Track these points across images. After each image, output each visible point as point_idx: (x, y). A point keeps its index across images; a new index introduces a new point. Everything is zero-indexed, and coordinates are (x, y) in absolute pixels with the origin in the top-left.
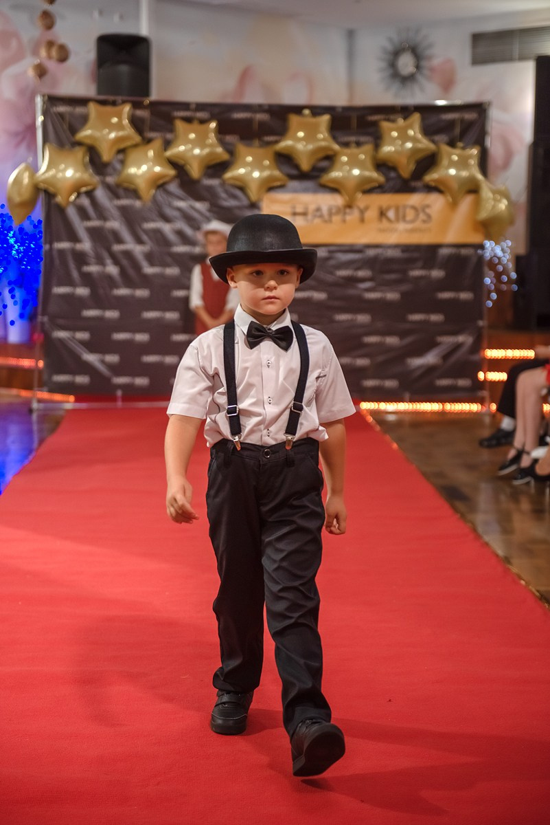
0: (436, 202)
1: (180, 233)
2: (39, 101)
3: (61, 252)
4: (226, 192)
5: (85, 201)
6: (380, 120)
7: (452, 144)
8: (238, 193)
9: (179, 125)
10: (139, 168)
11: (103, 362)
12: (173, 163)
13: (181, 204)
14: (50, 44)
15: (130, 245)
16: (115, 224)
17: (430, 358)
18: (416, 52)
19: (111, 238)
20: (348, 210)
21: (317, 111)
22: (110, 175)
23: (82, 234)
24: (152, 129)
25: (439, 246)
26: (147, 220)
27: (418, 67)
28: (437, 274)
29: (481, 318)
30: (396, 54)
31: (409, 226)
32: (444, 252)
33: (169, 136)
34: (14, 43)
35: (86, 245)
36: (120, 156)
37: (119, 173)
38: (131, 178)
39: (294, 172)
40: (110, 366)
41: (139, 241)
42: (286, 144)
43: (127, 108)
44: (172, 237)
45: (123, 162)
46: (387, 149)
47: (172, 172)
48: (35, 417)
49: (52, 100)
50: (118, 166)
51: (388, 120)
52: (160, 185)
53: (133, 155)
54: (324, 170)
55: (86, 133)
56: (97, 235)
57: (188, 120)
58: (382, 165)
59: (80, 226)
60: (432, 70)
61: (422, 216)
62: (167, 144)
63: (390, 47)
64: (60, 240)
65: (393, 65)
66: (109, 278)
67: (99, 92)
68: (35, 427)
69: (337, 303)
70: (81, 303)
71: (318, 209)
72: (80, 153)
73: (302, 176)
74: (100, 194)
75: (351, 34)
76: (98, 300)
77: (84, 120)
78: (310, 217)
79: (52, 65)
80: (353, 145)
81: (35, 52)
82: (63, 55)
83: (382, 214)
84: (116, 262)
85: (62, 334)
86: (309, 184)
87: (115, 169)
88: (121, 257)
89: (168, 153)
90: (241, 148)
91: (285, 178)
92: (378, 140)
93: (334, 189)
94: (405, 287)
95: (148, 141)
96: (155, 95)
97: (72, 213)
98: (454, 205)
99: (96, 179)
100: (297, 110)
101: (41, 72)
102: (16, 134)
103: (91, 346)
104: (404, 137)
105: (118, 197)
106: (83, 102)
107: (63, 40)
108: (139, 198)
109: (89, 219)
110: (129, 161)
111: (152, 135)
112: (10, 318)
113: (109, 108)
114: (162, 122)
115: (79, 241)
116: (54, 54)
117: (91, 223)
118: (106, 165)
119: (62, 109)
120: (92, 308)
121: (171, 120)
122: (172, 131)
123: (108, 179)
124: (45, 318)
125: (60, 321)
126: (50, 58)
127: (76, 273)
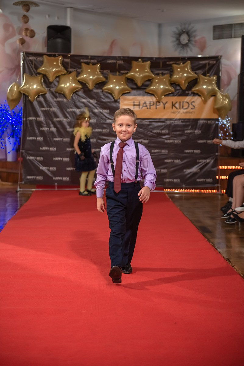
0: (197, 100)
2: (21, 54)
3: (31, 121)
4: (104, 95)
5: (41, 99)
6: (172, 64)
7: (205, 74)
8: (109, 96)
9: (83, 65)
10: (66, 84)
11: (49, 170)
12: (80, 82)
13: (84, 100)
14: (27, 29)
15: (62, 118)
16: (55, 109)
17: (194, 169)
18: (188, 34)
19: (53, 115)
20: (158, 104)
21: (144, 59)
23: (40, 113)
24: (71, 67)
25: (199, 119)
26: (69, 107)
27: (189, 41)
28: (197, 132)
29: (217, 151)
30: (180, 34)
31: (185, 111)
32: (201, 122)
33: (79, 70)
34: (11, 29)
35: (42, 118)
36: (57, 79)
37: (57, 87)
38: (62, 89)
39: (135, 87)
40: (52, 172)
41: (66, 117)
42: (131, 74)
43: (60, 58)
45: (58, 82)
46: (175, 76)
47: (80, 87)
48: (18, 194)
49: (27, 54)
50: (56, 84)
51: (176, 64)
52: (75, 92)
53: (63, 79)
54: (148, 86)
55: (42, 69)
56: (47, 114)
57: (88, 63)
58: (173, 84)
59: (39, 110)
60: (196, 41)
61: (191, 106)
62: (78, 74)
63: (177, 32)
64: (30, 116)
65: (178, 39)
66: (52, 133)
67: (48, 51)
68: (19, 199)
69: (152, 145)
70: (40, 144)
71: (145, 103)
72: (39, 78)
73: (138, 88)
74: (48, 96)
75: (160, 26)
76: (47, 143)
77: (42, 63)
78: (141, 107)
80: (161, 75)
81: (20, 33)
82: (32, 34)
83: (173, 105)
84: (55, 126)
85: (31, 158)
86: (141, 92)
87: (55, 85)
88: (57, 123)
89: (78, 78)
90: (111, 76)
91: (130, 89)
92: (172, 73)
93: (152, 94)
94: (183, 138)
95: (70, 72)
96: (73, 53)
97: (35, 104)
98: (205, 102)
99: (46, 89)
100: (136, 59)
101: (23, 42)
102: (11, 69)
103: (43, 163)
104: (183, 72)
105: (56, 97)
106: (41, 55)
107: (32, 28)
108: (66, 98)
109: (43, 107)
110: (61, 81)
111: (71, 70)
112: (8, 150)
113: (52, 58)
114: (76, 64)
115: (39, 117)
116: (28, 34)
117: (44, 109)
118: (51, 83)
119: (31, 58)
120: (44, 147)
121: (80, 63)
122: (80, 68)
123: (52, 89)
124: (24, 151)
125: (30, 152)
126: (27, 36)
127: (37, 131)
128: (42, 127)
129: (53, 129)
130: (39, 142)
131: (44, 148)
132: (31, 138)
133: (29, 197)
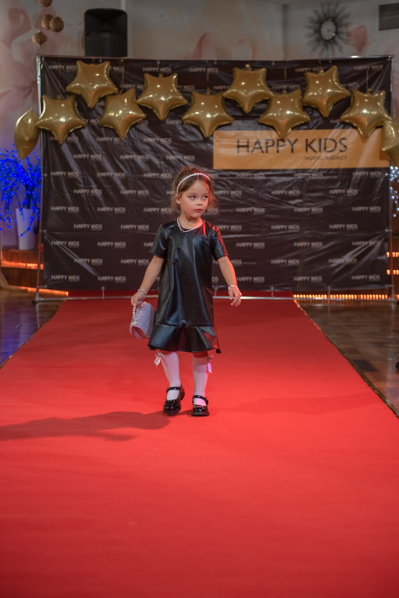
0: (351, 136)
1: (149, 163)
2: (38, 60)
3: (56, 178)
4: (185, 129)
5: (75, 139)
6: (305, 72)
7: (363, 90)
8: (195, 131)
9: (148, 77)
10: (117, 112)
11: (90, 264)
12: (143, 108)
13: (150, 140)
14: (49, 17)
15: (111, 173)
16: (98, 156)
17: (347, 259)
18: (336, 20)
19: (95, 167)
20: (281, 143)
21: (255, 65)
22: (94, 118)
23: (73, 164)
24: (126, 82)
25: (354, 170)
26: (123, 153)
27: (337, 33)
28: (352, 192)
29: (387, 226)
30: (321, 22)
31: (330, 155)
32: (358, 174)
33: (140, 87)
34: (22, 18)
35: (76, 173)
36: (102, 103)
37: (101, 116)
38: (110, 121)
39: (239, 114)
40: (95, 267)
41: (118, 170)
42: (231, 91)
43: (107, 65)
44: (143, 166)
45: (104, 108)
46: (311, 94)
47: (143, 115)
48: (37, 306)
49: (48, 60)
50: (100, 111)
51: (312, 71)
52: (133, 125)
53: (112, 102)
54: (263, 111)
55: (75, 85)
56: (84, 164)
57: (155, 74)
58: (308, 107)
59: (71, 159)
60: (348, 34)
61: (340, 147)
62: (139, 93)
63: (316, 18)
64: (55, 170)
65: (318, 31)
66: (95, 198)
67: (87, 54)
68: (38, 315)
69: (272, 216)
70: (73, 218)
71: (258, 142)
72: (70, 101)
73: (245, 117)
74: (86, 132)
75: (285, 8)
76: (86, 215)
77: (74, 74)
78: (251, 149)
79: (50, 34)
80: (285, 91)
81: (38, 25)
82: (59, 26)
83: (308, 145)
84: (100, 186)
85: (58, 243)
86: (250, 123)
87: (98, 114)
88: (102, 181)
89: (140, 100)
90: (196, 95)
91: (231, 119)
92: (304, 87)
93: (270, 126)
94: (326, 203)
95: (125, 91)
96: (130, 56)
97: (65, 148)
98: (365, 138)
99: (84, 121)
100: (241, 64)
101: (42, 39)
102: (24, 89)
103: (80, 252)
104: (325, 85)
105: (101, 136)
106: (72, 61)
107: (58, 15)
108: (117, 136)
109: (78, 152)
110: (108, 107)
111: (126, 86)
112: (20, 231)
113: (92, 65)
114: (134, 76)
115: (71, 170)
116: (51, 25)
117: (80, 156)
118: (90, 110)
119: (55, 67)
120: (81, 223)
121: (141, 74)
122: (142, 83)
123: (93, 121)
124: (45, 231)
125: (57, 233)
126: (49, 28)
127: (68, 195)
128: (78, 188)
129: (97, 192)
130: (72, 215)
131: (81, 226)
132: (57, 208)
133: (54, 312)
